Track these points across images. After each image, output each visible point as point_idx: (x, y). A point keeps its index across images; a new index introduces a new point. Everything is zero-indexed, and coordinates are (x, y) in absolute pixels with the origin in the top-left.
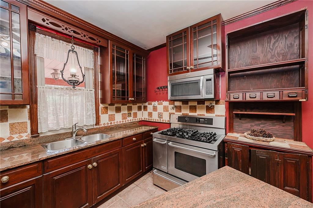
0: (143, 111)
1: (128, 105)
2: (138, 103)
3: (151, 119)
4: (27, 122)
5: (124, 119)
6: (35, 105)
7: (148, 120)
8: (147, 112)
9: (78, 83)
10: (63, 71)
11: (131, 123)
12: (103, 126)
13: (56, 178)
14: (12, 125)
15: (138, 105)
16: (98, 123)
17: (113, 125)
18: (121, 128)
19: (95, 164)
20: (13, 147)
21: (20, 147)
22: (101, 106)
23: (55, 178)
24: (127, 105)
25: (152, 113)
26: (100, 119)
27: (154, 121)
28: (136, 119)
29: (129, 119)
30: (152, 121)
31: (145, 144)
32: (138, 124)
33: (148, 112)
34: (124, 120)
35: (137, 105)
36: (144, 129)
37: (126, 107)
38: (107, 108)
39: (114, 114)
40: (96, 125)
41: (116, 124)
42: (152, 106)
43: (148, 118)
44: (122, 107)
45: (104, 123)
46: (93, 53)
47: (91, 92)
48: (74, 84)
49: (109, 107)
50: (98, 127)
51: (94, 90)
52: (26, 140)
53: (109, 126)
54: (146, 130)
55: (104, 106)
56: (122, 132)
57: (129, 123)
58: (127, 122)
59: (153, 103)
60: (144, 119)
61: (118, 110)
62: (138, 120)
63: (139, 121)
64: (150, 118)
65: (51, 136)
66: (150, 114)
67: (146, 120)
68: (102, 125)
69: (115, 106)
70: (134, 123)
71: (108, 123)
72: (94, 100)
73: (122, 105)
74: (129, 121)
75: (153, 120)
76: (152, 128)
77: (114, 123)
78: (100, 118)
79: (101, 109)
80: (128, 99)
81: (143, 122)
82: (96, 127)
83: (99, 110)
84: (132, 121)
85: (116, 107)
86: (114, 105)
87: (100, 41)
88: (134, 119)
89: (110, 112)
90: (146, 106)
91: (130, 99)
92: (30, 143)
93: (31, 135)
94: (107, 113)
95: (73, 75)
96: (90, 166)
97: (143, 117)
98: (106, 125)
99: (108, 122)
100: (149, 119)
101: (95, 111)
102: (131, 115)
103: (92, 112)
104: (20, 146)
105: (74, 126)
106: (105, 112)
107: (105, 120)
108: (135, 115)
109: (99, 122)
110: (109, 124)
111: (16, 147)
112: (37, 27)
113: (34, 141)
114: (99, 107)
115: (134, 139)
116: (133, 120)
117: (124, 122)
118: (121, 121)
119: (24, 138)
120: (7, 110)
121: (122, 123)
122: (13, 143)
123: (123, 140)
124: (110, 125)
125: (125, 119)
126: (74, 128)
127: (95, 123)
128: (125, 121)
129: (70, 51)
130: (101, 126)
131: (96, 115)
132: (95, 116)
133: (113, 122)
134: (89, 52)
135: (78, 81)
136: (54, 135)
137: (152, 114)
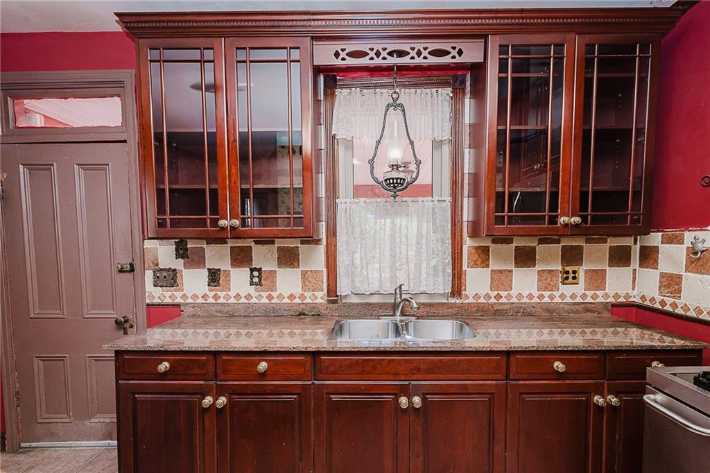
0: (637, 267)
1: (566, 242)
2: (614, 236)
3: (674, 305)
4: (323, 272)
5: (546, 289)
6: (333, 239)
7: (657, 306)
8: (657, 273)
9: (403, 184)
10: (375, 160)
11: (573, 307)
12: (471, 300)
13: (335, 398)
14: (304, 274)
15: (614, 242)
16: (457, 290)
17: (506, 304)
18: (532, 318)
19: (417, 400)
20: (304, 314)
21: (313, 315)
22: (468, 244)
23: (334, 396)
24: (558, 242)
25: (680, 277)
26: (463, 281)
27: (692, 314)
28: (600, 293)
29: (567, 290)
30: (679, 311)
31: (613, 400)
32: (607, 315)
33: (663, 275)
34: (546, 294)
35: (608, 245)
36: (634, 337)
37: (557, 248)
38: (485, 250)
39: (511, 271)
40: (453, 294)
41: (514, 300)
42: (684, 247)
43: (659, 298)
44: (541, 249)
45: (477, 294)
46: (451, 95)
47: (444, 205)
48: (395, 187)
49: (493, 247)
50: (458, 301)
51: (449, 199)
52: (321, 303)
53: (489, 304)
54: (646, 343)
55: (476, 245)
56: (535, 331)
57: (566, 303)
58: (557, 300)
59: (689, 236)
60: (638, 300)
61: (525, 258)
62: (611, 300)
63: (613, 305)
64: (669, 301)
65: (358, 304)
66: (671, 283)
67: (648, 303)
68: (471, 298)
69: (514, 245)
70: (587, 308)
71: (488, 296)
72: (450, 228)
73: (541, 241)
74: (568, 300)
75: (686, 308)
76: (679, 343)
77: (509, 297)
78: (463, 277)
79: (470, 254)
80: (553, 220)
81: (635, 309)
82: (453, 301)
83: (462, 255)
84: (579, 300)
85: (517, 249)
86: (512, 243)
87: (460, 53)
88: (590, 293)
89: (494, 265)
90: (656, 249)
91: (563, 220)
92: (327, 312)
93: (328, 296)
94: (487, 266)
95: (393, 166)
96: (403, 401)
97: (635, 292)
98: (482, 300)
99: (490, 292)
100: (663, 303)
101: (450, 258)
102: (574, 278)
103: (443, 259)
104: (312, 313)
105: (398, 291)
106: (479, 262)
107: (478, 284)
108: (597, 279)
109: (460, 290)
110: (490, 297)
111: (308, 315)
112: (338, 78)
113: (331, 309)
114: (462, 247)
115: (559, 366)
116: (584, 296)
117: (546, 300)
118: (536, 293)
119: (319, 301)
120: (298, 247)
121: (536, 300)
122: (304, 307)
123: (512, 359)
124: (495, 301)
125: (551, 290)
126: (398, 296)
127: (450, 290)
128: (551, 297)
129: (388, 106)
130: (467, 301)
131: (454, 269)
132: (450, 271)
133: (503, 294)
134: (440, 97)
135: (404, 180)
136: (362, 304)
137: (680, 283)
